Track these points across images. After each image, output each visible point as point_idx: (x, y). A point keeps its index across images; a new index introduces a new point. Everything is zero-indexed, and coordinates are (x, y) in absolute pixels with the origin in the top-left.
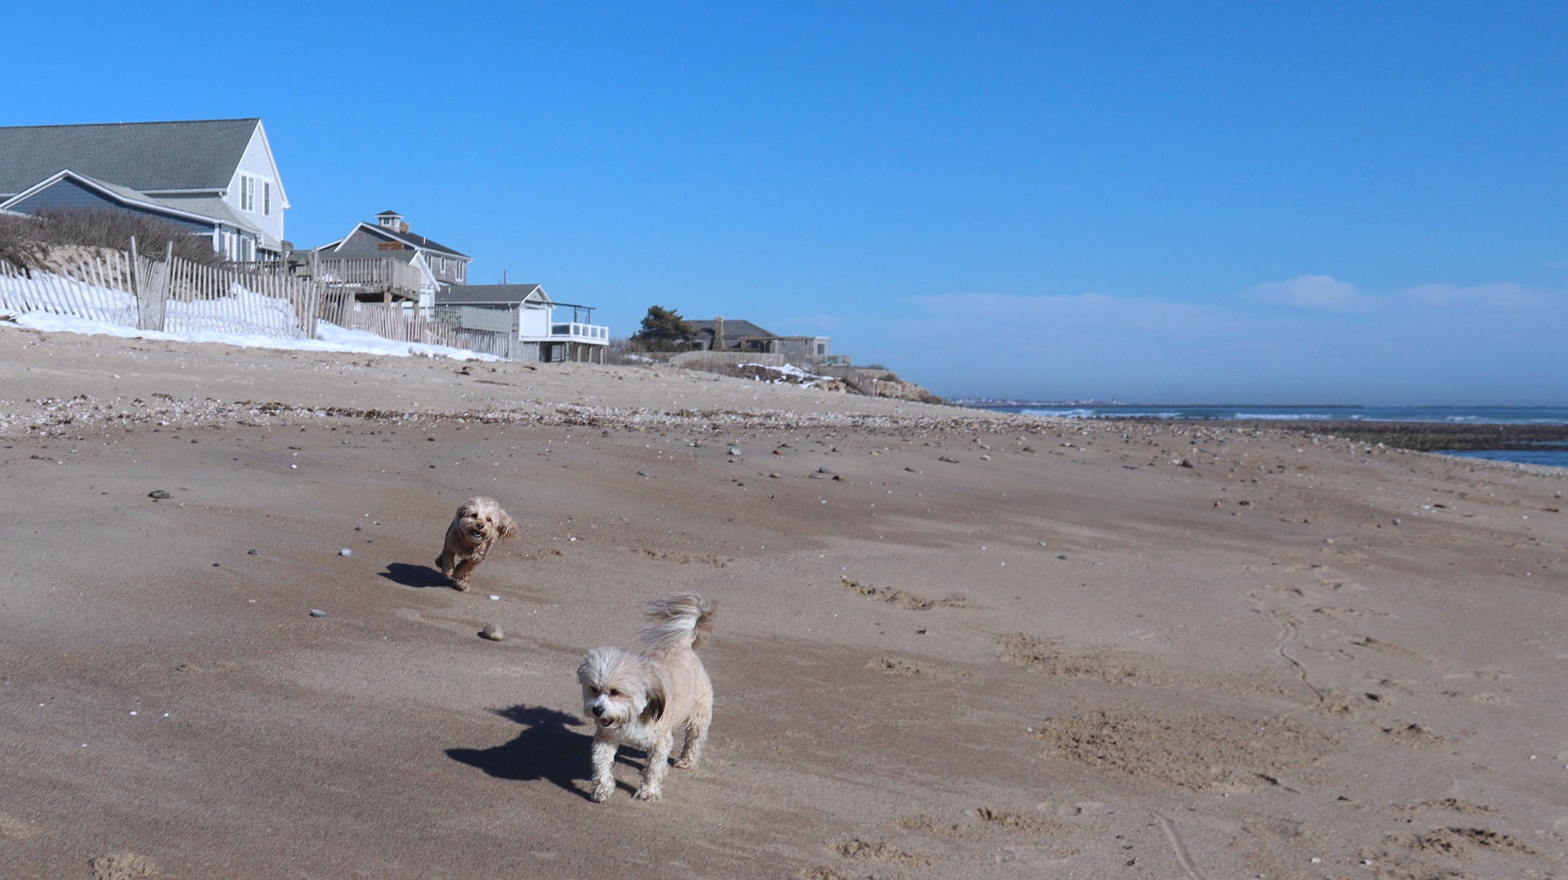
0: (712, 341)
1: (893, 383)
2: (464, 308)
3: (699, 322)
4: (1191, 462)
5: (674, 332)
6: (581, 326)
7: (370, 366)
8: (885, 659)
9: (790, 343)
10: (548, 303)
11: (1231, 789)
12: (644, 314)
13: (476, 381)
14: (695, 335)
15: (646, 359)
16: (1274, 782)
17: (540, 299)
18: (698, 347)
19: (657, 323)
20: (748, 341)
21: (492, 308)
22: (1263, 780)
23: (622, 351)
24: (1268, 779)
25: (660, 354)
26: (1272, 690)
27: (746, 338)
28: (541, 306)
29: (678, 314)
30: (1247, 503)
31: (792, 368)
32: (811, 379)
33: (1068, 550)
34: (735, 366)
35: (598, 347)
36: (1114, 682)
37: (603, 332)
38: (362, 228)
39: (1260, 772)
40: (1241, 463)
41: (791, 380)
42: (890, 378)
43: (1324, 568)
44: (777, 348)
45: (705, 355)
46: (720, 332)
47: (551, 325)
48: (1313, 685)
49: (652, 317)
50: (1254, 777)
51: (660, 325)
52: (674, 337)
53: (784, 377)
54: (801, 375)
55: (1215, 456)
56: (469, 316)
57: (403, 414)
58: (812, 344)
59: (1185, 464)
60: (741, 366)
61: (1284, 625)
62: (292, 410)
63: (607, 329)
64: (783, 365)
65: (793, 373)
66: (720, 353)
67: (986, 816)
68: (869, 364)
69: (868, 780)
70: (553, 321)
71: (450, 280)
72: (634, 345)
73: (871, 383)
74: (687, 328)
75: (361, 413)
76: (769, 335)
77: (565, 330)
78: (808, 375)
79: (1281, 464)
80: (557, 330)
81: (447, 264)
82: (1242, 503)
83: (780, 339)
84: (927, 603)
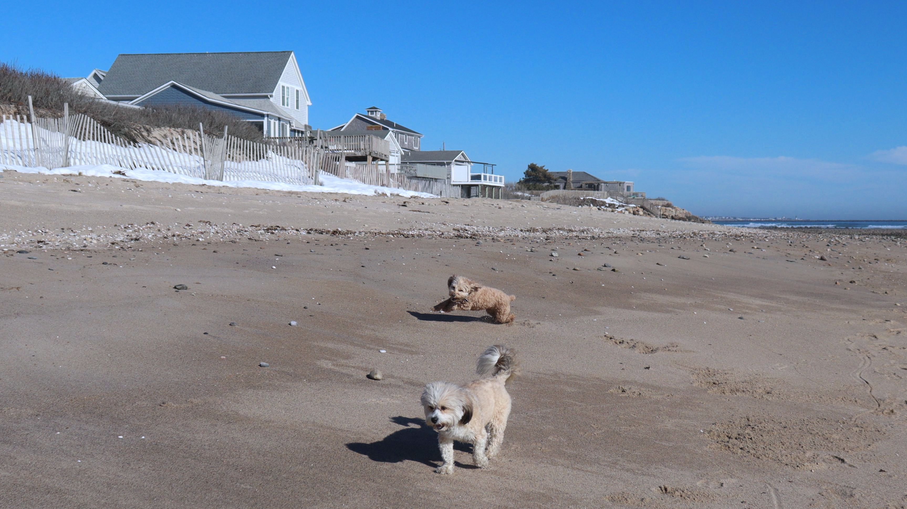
0: (566, 184)
1: (670, 209)
2: (418, 165)
3: (558, 173)
4: (825, 257)
5: (543, 179)
6: (488, 175)
7: (346, 202)
8: (620, 386)
9: (610, 185)
10: (468, 162)
11: (816, 467)
12: (526, 168)
13: (410, 211)
14: (555, 180)
15: (527, 195)
16: (843, 461)
17: (463, 159)
18: (557, 187)
19: (533, 173)
20: (586, 184)
21: (435, 165)
22: (837, 460)
23: (513, 190)
24: (839, 459)
25: (535, 192)
26: (850, 401)
27: (585, 182)
28: (464, 164)
29: (545, 168)
30: (854, 282)
31: (612, 199)
32: (623, 206)
33: (745, 313)
34: (578, 199)
35: (499, 188)
36: (758, 397)
37: (501, 179)
38: (357, 118)
39: (835, 455)
40: (854, 257)
41: (611, 207)
42: (668, 205)
43: (892, 322)
44: (603, 187)
45: (560, 192)
46: (570, 178)
47: (470, 174)
48: (875, 396)
49: (530, 170)
50: (832, 458)
51: (535, 174)
52: (544, 182)
53: (607, 205)
54: (617, 203)
55: (840, 253)
56: (421, 170)
57: (355, 232)
58: (623, 186)
59: (822, 259)
60: (582, 198)
61: (864, 358)
62: (286, 230)
63: (503, 177)
64: (606, 198)
65: (612, 203)
66: (570, 191)
67: (664, 491)
68: (657, 197)
69: (595, 468)
70: (471, 172)
71: (411, 148)
72: (520, 186)
73: (658, 208)
74: (551, 176)
75: (329, 231)
76: (599, 180)
77: (478, 177)
78: (621, 204)
79: (876, 258)
80: (473, 178)
81: (408, 138)
82: (851, 282)
83: (605, 183)
84: (654, 349)
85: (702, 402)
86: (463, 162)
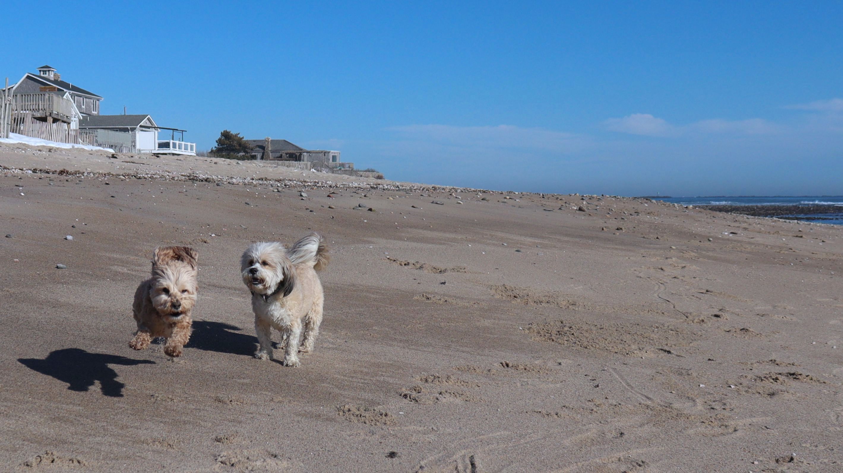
0: (263, 153)
2: (100, 130)
3: (254, 141)
4: (584, 209)
5: (238, 148)
6: (177, 142)
8: (424, 295)
9: (314, 154)
10: (155, 128)
11: (646, 355)
12: (219, 136)
16: (669, 352)
17: (149, 125)
18: (254, 157)
19: (227, 142)
20: (287, 154)
22: (663, 351)
24: (665, 351)
26: (657, 313)
27: (285, 151)
28: (151, 129)
29: (240, 136)
30: (621, 229)
33: (521, 247)
36: (564, 308)
37: (192, 147)
38: (28, 77)
39: (660, 347)
40: (613, 210)
43: (674, 259)
44: (305, 158)
45: (259, 163)
46: (268, 147)
47: (157, 142)
48: (681, 311)
49: (223, 138)
50: (657, 350)
51: (229, 143)
52: (239, 151)
55: (597, 206)
56: (104, 135)
58: (328, 156)
59: (580, 209)
61: (657, 283)
62: (9, 169)
63: (194, 144)
66: (270, 162)
67: (506, 366)
68: (366, 169)
70: (158, 139)
71: (89, 112)
74: (248, 145)
75: (56, 171)
76: (300, 149)
77: (167, 145)
79: (636, 211)
80: (161, 146)
81: (86, 101)
82: (618, 229)
83: (308, 152)
84: (443, 270)
85: (510, 309)
86: (149, 127)
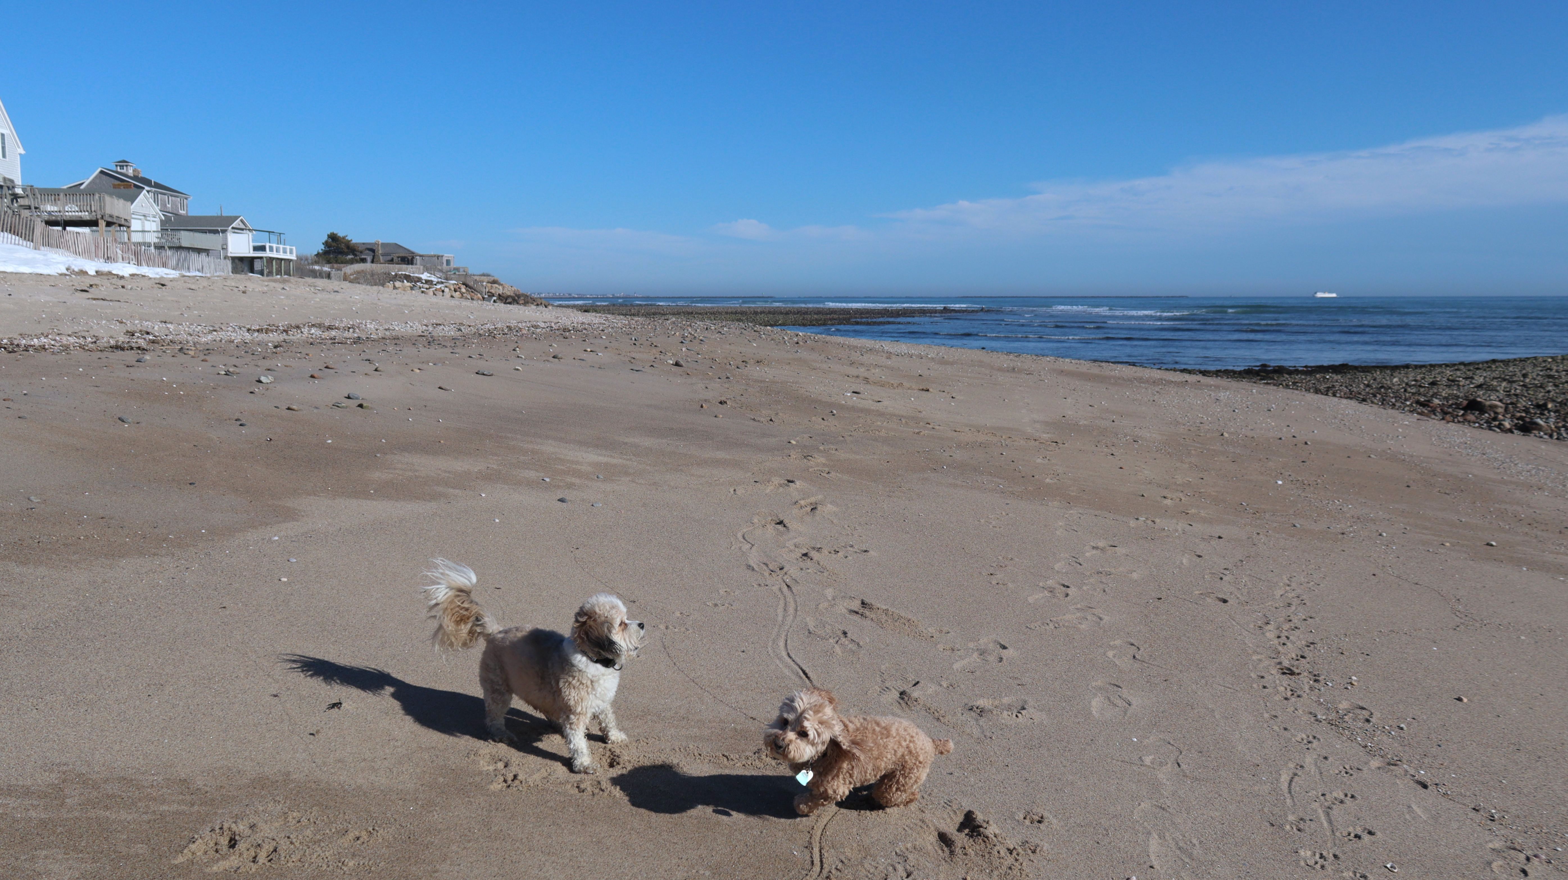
0: (374, 257)
1: (497, 285)
2: (182, 232)
3: (363, 244)
5: (346, 250)
6: (274, 246)
9: (427, 258)
10: (249, 230)
12: (325, 238)
14: (361, 252)
15: (326, 269)
17: (243, 227)
18: (363, 261)
19: (334, 244)
20: (398, 257)
21: (206, 233)
23: (309, 264)
25: (335, 266)
27: (397, 255)
28: (245, 231)
29: (349, 238)
31: (429, 275)
32: (442, 283)
34: (389, 274)
35: (289, 261)
37: (291, 250)
38: (102, 172)
41: (428, 284)
42: (494, 282)
44: (418, 262)
45: (368, 266)
46: (378, 250)
47: (252, 244)
49: (330, 240)
51: (336, 245)
52: (347, 254)
53: (424, 282)
54: (435, 279)
56: (187, 239)
58: (442, 259)
60: (393, 274)
63: (294, 248)
64: (423, 274)
65: (429, 279)
66: (379, 265)
68: (481, 273)
70: (253, 242)
71: (175, 212)
72: (317, 259)
73: (483, 285)
74: (356, 248)
76: (413, 253)
77: (263, 248)
78: (440, 280)
80: (256, 249)
81: (170, 200)
83: (420, 256)
86: (242, 229)
